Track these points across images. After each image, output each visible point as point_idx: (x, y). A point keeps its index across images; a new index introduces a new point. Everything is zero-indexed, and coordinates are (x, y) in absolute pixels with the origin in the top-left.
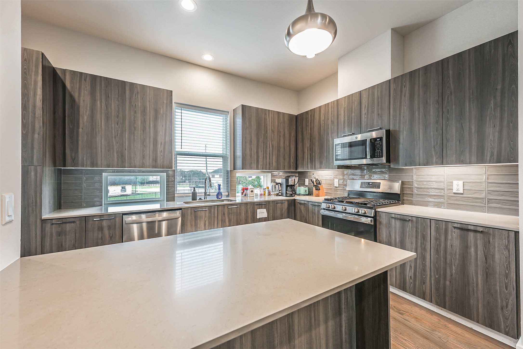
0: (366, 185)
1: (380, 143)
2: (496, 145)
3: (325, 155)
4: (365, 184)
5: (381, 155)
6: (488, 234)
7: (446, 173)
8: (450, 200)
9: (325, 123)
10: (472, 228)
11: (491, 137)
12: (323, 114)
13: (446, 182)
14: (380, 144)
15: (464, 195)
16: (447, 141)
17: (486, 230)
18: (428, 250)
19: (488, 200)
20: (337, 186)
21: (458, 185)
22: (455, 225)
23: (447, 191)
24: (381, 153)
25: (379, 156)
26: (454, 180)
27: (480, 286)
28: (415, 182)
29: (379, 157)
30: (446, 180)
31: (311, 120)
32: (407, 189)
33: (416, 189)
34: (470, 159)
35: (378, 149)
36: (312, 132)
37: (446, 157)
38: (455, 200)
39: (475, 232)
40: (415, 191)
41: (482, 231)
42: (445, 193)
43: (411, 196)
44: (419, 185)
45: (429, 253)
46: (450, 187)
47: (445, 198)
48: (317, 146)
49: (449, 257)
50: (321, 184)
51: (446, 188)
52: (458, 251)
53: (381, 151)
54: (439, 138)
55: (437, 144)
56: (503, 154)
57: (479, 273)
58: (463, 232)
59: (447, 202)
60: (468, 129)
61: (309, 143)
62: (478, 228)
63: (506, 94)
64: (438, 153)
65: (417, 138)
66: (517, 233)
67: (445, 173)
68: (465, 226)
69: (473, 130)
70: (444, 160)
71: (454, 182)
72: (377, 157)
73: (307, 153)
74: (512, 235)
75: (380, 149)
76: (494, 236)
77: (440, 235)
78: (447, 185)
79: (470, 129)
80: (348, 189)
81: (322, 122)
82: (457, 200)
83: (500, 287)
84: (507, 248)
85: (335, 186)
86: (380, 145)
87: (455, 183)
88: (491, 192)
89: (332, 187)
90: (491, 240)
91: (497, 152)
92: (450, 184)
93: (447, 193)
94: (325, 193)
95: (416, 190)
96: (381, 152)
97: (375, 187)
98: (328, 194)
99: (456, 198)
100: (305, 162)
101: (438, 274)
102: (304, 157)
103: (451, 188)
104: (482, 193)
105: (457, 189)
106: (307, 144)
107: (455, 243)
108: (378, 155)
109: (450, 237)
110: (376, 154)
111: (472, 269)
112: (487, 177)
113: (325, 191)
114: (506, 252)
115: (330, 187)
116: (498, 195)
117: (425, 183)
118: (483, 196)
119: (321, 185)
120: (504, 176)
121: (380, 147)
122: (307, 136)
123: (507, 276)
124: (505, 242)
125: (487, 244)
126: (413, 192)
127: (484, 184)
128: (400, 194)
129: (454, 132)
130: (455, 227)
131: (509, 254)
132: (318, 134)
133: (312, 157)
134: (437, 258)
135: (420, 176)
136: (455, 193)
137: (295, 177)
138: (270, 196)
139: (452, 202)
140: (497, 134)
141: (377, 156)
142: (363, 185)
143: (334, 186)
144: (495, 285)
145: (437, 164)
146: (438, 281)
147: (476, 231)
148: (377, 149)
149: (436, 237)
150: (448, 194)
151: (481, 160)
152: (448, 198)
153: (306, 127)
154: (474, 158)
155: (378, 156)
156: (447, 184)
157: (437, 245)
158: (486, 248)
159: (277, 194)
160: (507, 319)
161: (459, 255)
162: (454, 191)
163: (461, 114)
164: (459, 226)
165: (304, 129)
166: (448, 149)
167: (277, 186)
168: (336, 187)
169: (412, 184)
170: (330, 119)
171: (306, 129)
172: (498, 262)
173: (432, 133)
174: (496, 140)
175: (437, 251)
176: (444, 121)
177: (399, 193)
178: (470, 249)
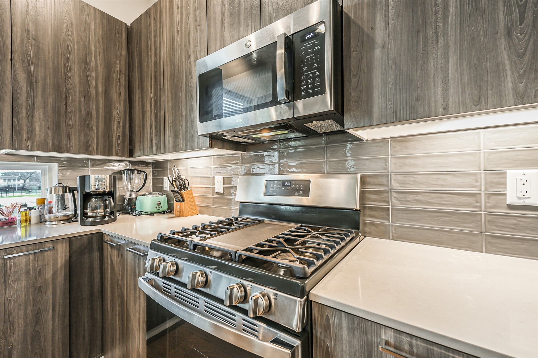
0: (277, 188)
1: (314, 45)
3: (184, 114)
4: (275, 185)
5: (317, 87)
7: (482, 148)
8: (496, 226)
9: (181, 29)
12: (178, 7)
13: (483, 175)
14: (316, 48)
20: (221, 191)
21: (525, 182)
23: (487, 201)
24: (317, 79)
25: (314, 90)
26: (511, 168)
28: (393, 175)
29: (314, 94)
30: (484, 165)
31: (155, 30)
32: (373, 197)
33: (394, 195)
35: (310, 68)
36: (158, 58)
38: (513, 226)
40: (394, 201)
42: (480, 207)
43: (382, 213)
44: (403, 183)
46: (496, 188)
47: (481, 221)
48: (168, 92)
50: (187, 188)
51: (483, 192)
53: (317, 73)
59: (486, 232)
61: (153, 87)
65: (436, 13)
67: (479, 146)
71: (509, 171)
72: (308, 95)
73: (149, 113)
75: (315, 65)
78: (486, 183)
80: (240, 197)
81: (176, 28)
82: (516, 228)
85: (217, 191)
86: (316, 52)
87: (514, 175)
89: (210, 193)
92: (496, 180)
93: (488, 205)
94: (198, 208)
95: (395, 197)
96: (317, 76)
97: (299, 192)
98: (204, 209)
99: (515, 222)
100: (146, 135)
102: (145, 124)
103: (499, 190)
105: (522, 194)
106: (150, 92)
108: (310, 89)
110: (304, 85)
113: (197, 203)
115: (208, 192)
117: (419, 178)
119: (189, 189)
121: (316, 58)
122: (150, 71)
126: (388, 202)
128: (359, 211)
132: (168, 62)
133: (159, 121)
135: (407, 161)
136: (511, 207)
137: (138, 173)
138: (42, 225)
139: (503, 233)
141: (306, 90)
142: (271, 188)
143: (214, 190)
148: (305, 68)
150: (491, 207)
152: (489, 221)
153: (147, 50)
155: (310, 91)
156: (485, 179)
159: (66, 218)
162: (511, 199)
165: (144, 55)
167: (69, 196)
168: (218, 194)
169: (385, 183)
170: (192, 16)
171: (148, 55)
177: (358, 208)
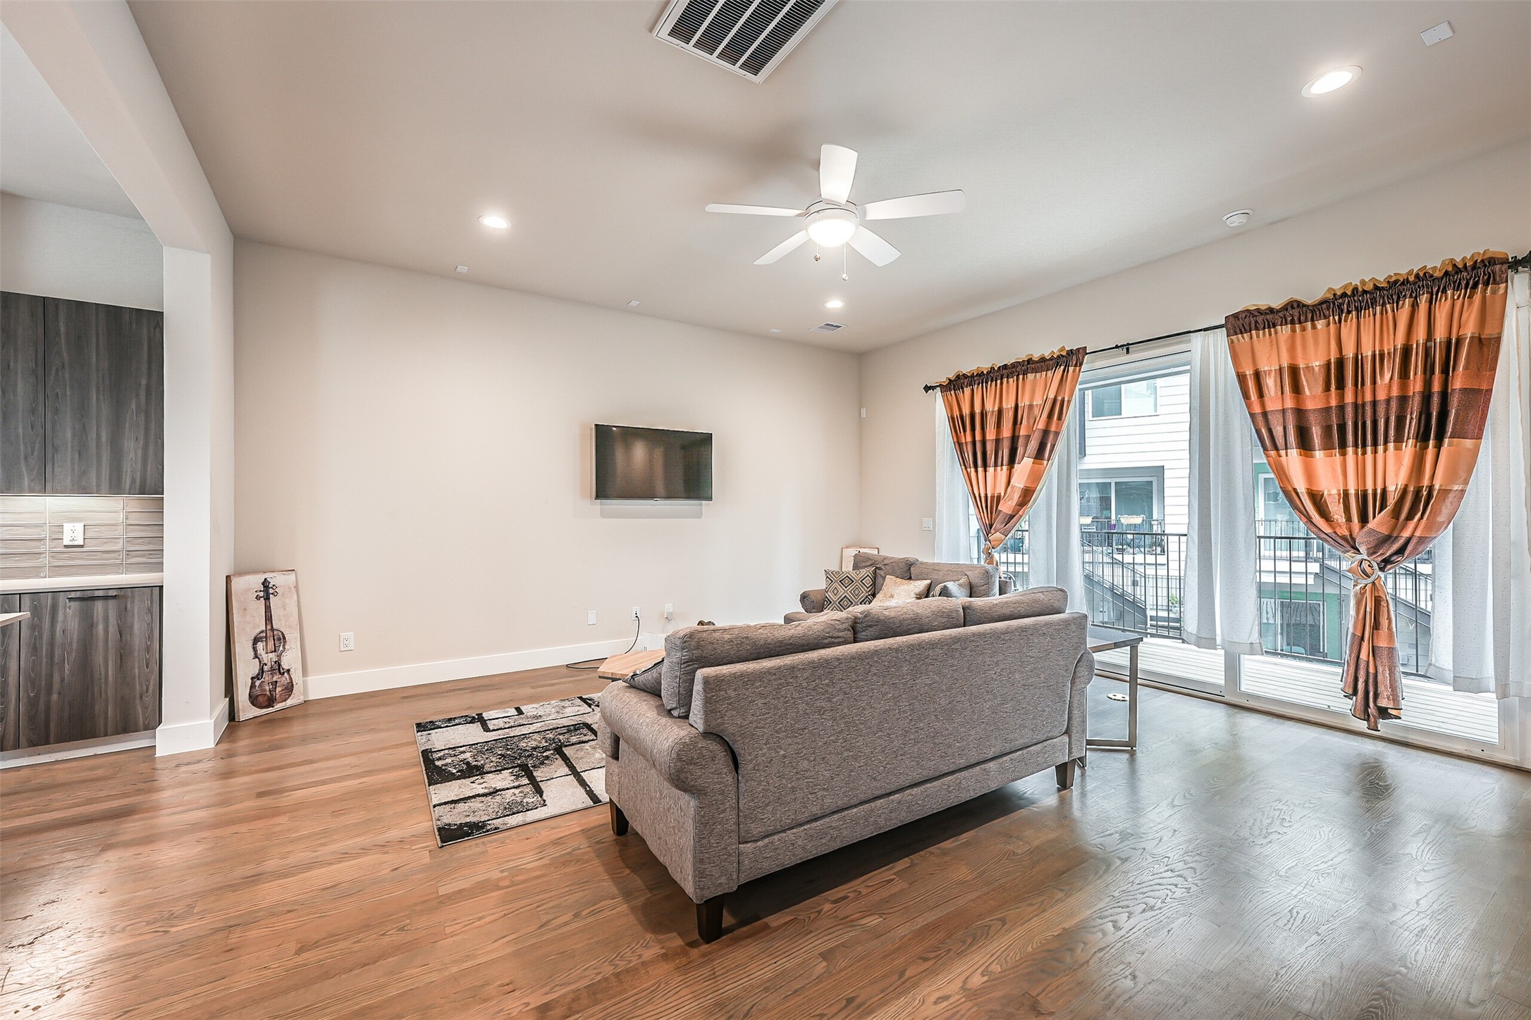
2: (139, 466)
6: (125, 597)
7: (48, 509)
8: (56, 559)
10: (101, 593)
11: (132, 455)
13: (48, 527)
15: (86, 547)
16: (55, 449)
17: (122, 593)
18: (15, 653)
19: (127, 553)
21: (74, 531)
22: (73, 595)
23: (51, 543)
26: (67, 522)
27: (110, 679)
30: (50, 521)
34: (98, 485)
37: (53, 479)
38: (67, 558)
39: (104, 599)
41: (115, 596)
42: (47, 548)
45: (15, 658)
46: (56, 535)
47: (46, 557)
49: (57, 652)
51: (48, 538)
52: (75, 637)
54: (38, 441)
55: (33, 451)
56: (148, 481)
57: (110, 659)
58: (85, 603)
59: (49, 564)
60: (94, 436)
62: (110, 592)
63: (153, 396)
64: (35, 470)
66: (161, 587)
68: (89, 594)
69: (104, 439)
70: (49, 486)
71: (64, 524)
74: (156, 591)
76: (133, 597)
77: (40, 619)
78: (50, 532)
79: (98, 436)
82: (70, 559)
83: (139, 668)
84: (150, 611)
87: (67, 527)
88: (130, 540)
90: (129, 606)
91: (141, 478)
92: (57, 530)
93: (51, 546)
99: (68, 554)
101: (34, 691)
103: (58, 536)
104: (119, 543)
105: (72, 538)
107: (71, 626)
109: (60, 617)
111: (99, 658)
112: (126, 516)
114: (147, 618)
116: (143, 544)
118: (118, 547)
120: (151, 514)
123: (148, 649)
124: (147, 603)
125: (123, 613)
127: (122, 527)
129: (69, 435)
130: (70, 599)
131: (152, 618)
134: (34, 661)
136: (66, 546)
139: (60, 563)
140: (140, 452)
144: (133, 668)
145: (31, 490)
146: (33, 703)
147: (106, 598)
149: (32, 624)
150: (53, 548)
151: (116, 488)
152: (51, 556)
154: (105, 485)
156: (50, 530)
157: (35, 639)
158: (121, 618)
160: (147, 708)
161: (78, 642)
162: (66, 542)
163: (82, 410)
164: (78, 595)
166: (56, 465)
172: (138, 634)
173: (21, 430)
174: (140, 460)
175: (35, 649)
176: (49, 414)
178: (97, 626)
